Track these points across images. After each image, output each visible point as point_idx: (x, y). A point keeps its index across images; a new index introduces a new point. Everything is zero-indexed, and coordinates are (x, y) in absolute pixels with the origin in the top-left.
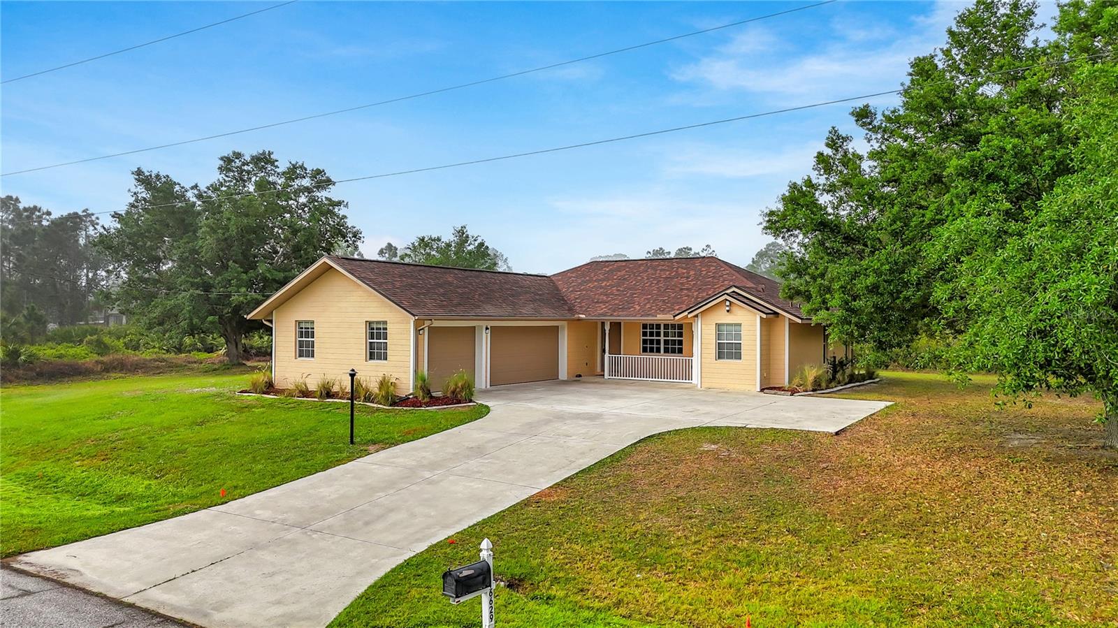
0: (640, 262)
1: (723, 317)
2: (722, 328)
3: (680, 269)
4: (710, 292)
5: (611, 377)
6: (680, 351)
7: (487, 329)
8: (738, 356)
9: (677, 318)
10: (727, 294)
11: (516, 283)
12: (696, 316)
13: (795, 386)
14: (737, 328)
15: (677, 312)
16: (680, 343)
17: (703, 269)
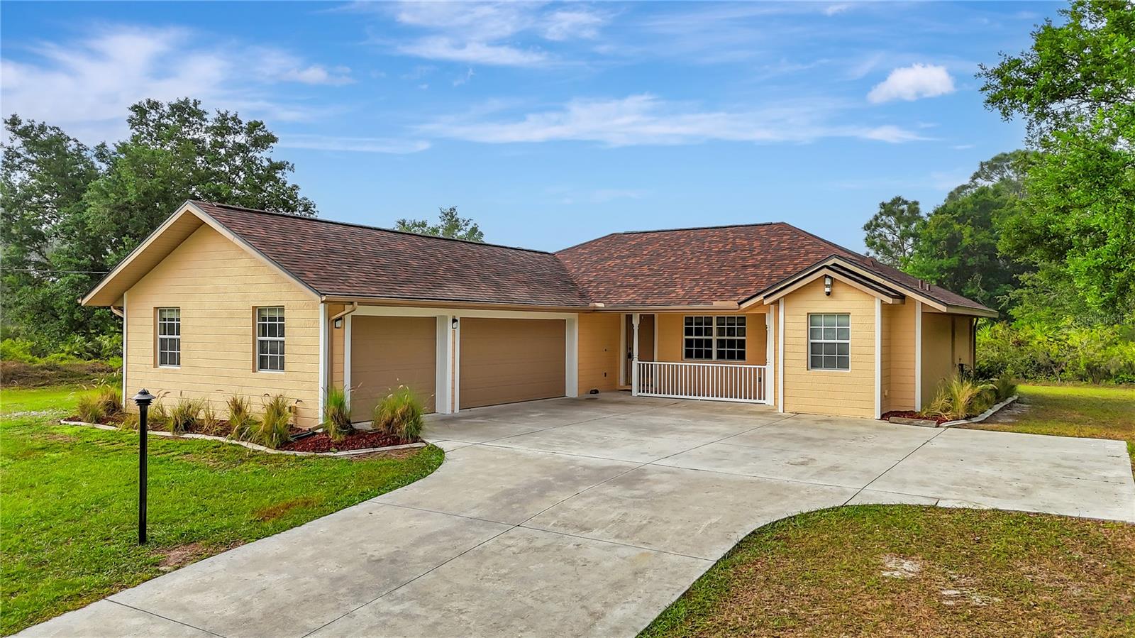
0: (679, 233)
1: (819, 303)
2: (817, 320)
3: (738, 240)
4: (789, 270)
5: (641, 394)
6: (742, 356)
7: (454, 321)
8: (844, 364)
9: (744, 306)
10: (828, 267)
11: (504, 259)
12: (777, 302)
13: (937, 411)
14: (843, 320)
15: (743, 298)
16: (742, 344)
17: (772, 239)
